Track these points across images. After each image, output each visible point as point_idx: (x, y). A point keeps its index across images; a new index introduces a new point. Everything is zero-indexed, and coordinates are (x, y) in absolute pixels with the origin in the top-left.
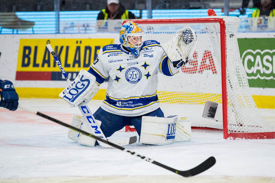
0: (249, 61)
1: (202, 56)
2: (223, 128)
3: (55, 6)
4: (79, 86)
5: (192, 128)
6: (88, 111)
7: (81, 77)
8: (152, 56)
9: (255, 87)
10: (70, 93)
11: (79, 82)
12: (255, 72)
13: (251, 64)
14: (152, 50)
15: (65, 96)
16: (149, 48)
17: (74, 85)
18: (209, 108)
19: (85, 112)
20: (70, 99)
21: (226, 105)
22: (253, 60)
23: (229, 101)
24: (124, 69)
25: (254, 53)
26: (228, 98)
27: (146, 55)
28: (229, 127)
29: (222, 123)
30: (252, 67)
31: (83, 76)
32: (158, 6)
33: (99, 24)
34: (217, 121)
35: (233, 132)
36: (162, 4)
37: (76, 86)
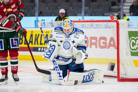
0: (133, 42)
1: (109, 40)
2: (117, 76)
3: (36, 14)
4: (50, 49)
5: (104, 76)
6: (56, 64)
7: (50, 45)
8: (78, 38)
9: (135, 56)
10: (47, 54)
11: (50, 48)
12: (136, 48)
13: (134, 44)
14: (79, 35)
15: (45, 57)
16: (78, 34)
17: (48, 50)
18: (111, 66)
19: (54, 64)
20: (48, 58)
21: (119, 65)
22: (135, 42)
23: (120, 62)
24: (63, 41)
25: (136, 38)
26: (120, 60)
27: (75, 37)
28: (120, 75)
29: (117, 73)
30: (135, 46)
31: (51, 44)
32: (88, 14)
33: (58, 23)
34: (115, 72)
35: (123, 78)
36: (89, 14)
37: (49, 50)
